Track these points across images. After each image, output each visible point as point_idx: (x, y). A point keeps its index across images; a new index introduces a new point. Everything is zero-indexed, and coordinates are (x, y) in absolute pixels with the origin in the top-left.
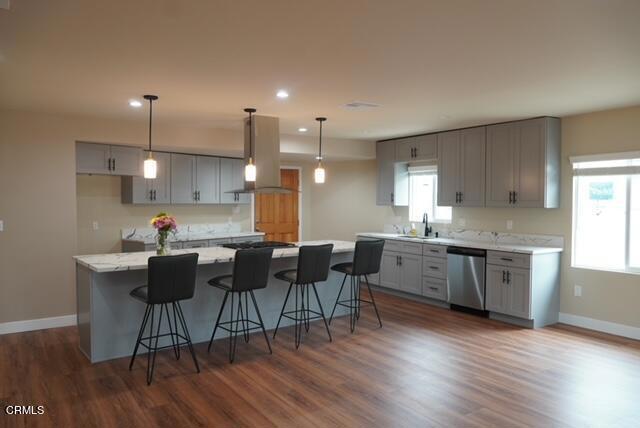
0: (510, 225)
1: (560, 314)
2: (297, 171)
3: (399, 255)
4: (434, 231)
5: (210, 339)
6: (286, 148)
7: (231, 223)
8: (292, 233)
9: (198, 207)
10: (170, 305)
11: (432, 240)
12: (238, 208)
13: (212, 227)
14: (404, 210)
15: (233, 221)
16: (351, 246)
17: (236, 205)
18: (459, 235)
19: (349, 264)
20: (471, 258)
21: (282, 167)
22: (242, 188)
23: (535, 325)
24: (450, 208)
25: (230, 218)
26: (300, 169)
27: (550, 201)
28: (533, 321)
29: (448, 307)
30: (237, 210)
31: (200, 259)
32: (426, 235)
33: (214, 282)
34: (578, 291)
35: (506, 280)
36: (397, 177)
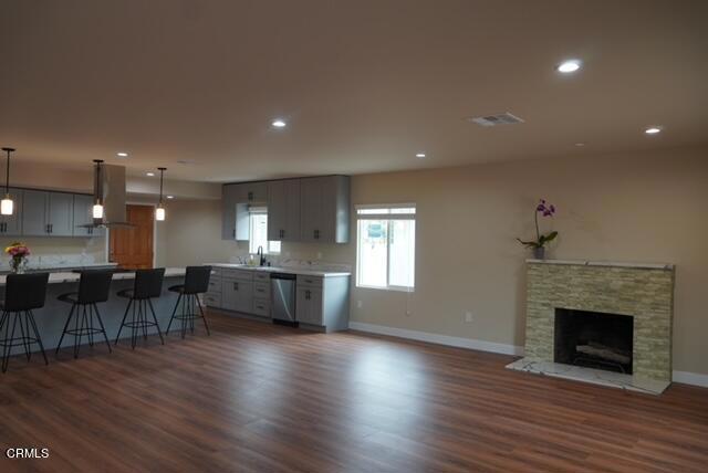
0: (320, 255)
1: (350, 323)
2: (152, 207)
3: (236, 281)
4: (268, 261)
5: (56, 346)
6: (132, 188)
7: (84, 254)
9: (50, 239)
10: (23, 313)
11: (265, 268)
12: (92, 240)
13: (64, 258)
14: (246, 243)
15: (87, 252)
16: (183, 271)
17: (90, 238)
18: (286, 265)
19: (181, 286)
20: (278, 281)
21: (128, 203)
22: (92, 222)
23: (327, 331)
24: (279, 242)
25: (84, 250)
26: (155, 206)
27: (341, 237)
28: (325, 328)
29: (271, 322)
30: (91, 242)
31: (50, 279)
32: (262, 265)
33: (63, 298)
34: (360, 305)
35: (308, 297)
36: (239, 215)
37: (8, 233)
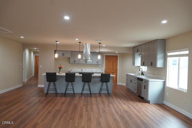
0: (156, 72)
1: (164, 101)
2: (118, 56)
3: (131, 79)
7: (98, 69)
8: (116, 72)
9: (87, 65)
12: (100, 65)
25: (98, 68)
26: (118, 55)
27: (159, 65)
28: (150, 101)
32: (142, 74)
34: (167, 94)
35: (145, 88)
36: (136, 57)
37: (75, 63)
